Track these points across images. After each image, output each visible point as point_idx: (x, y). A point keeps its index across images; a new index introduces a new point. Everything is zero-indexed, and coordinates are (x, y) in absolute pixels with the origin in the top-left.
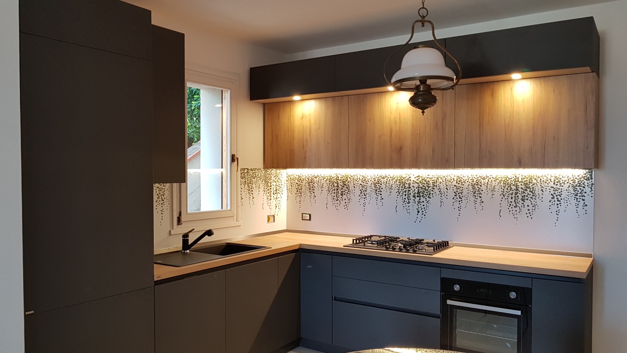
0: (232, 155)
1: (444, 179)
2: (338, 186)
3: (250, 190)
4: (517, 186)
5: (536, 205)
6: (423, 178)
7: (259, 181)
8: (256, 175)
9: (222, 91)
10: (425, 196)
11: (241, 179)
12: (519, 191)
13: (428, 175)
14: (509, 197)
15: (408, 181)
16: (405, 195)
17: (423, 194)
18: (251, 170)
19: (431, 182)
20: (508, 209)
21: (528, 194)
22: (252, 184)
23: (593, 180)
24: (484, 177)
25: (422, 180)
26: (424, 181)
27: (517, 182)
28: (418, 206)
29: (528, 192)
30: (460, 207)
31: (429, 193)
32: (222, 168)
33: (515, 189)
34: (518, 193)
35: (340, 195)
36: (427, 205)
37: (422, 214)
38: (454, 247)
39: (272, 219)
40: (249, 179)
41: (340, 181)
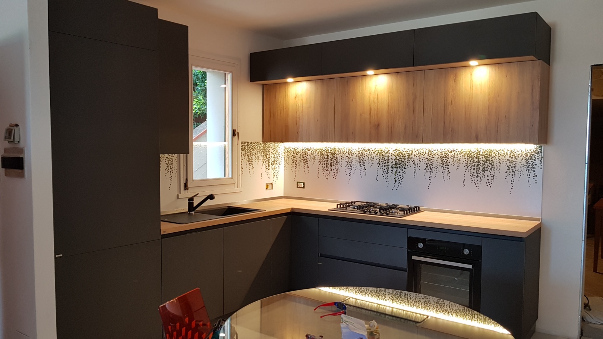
0: (234, 130)
1: (418, 152)
2: (328, 158)
3: (250, 161)
4: (478, 159)
5: (495, 175)
6: (399, 151)
7: (258, 153)
8: (256, 148)
9: (225, 74)
10: (402, 167)
11: (242, 151)
12: (481, 163)
13: (404, 149)
14: (471, 168)
15: (387, 154)
16: (385, 166)
17: (399, 166)
18: (251, 143)
19: (407, 155)
20: (471, 178)
21: (488, 166)
22: (252, 156)
23: (542, 154)
24: (451, 151)
25: (399, 153)
26: (401, 154)
27: (479, 156)
28: (395, 176)
29: (488, 164)
30: (430, 177)
31: (405, 164)
32: (225, 141)
33: (477, 161)
34: (479, 165)
35: (330, 166)
36: (403, 175)
37: (399, 183)
38: (425, 212)
39: (270, 186)
40: (249, 151)
41: (330, 154)
